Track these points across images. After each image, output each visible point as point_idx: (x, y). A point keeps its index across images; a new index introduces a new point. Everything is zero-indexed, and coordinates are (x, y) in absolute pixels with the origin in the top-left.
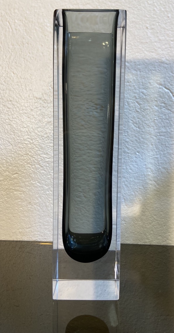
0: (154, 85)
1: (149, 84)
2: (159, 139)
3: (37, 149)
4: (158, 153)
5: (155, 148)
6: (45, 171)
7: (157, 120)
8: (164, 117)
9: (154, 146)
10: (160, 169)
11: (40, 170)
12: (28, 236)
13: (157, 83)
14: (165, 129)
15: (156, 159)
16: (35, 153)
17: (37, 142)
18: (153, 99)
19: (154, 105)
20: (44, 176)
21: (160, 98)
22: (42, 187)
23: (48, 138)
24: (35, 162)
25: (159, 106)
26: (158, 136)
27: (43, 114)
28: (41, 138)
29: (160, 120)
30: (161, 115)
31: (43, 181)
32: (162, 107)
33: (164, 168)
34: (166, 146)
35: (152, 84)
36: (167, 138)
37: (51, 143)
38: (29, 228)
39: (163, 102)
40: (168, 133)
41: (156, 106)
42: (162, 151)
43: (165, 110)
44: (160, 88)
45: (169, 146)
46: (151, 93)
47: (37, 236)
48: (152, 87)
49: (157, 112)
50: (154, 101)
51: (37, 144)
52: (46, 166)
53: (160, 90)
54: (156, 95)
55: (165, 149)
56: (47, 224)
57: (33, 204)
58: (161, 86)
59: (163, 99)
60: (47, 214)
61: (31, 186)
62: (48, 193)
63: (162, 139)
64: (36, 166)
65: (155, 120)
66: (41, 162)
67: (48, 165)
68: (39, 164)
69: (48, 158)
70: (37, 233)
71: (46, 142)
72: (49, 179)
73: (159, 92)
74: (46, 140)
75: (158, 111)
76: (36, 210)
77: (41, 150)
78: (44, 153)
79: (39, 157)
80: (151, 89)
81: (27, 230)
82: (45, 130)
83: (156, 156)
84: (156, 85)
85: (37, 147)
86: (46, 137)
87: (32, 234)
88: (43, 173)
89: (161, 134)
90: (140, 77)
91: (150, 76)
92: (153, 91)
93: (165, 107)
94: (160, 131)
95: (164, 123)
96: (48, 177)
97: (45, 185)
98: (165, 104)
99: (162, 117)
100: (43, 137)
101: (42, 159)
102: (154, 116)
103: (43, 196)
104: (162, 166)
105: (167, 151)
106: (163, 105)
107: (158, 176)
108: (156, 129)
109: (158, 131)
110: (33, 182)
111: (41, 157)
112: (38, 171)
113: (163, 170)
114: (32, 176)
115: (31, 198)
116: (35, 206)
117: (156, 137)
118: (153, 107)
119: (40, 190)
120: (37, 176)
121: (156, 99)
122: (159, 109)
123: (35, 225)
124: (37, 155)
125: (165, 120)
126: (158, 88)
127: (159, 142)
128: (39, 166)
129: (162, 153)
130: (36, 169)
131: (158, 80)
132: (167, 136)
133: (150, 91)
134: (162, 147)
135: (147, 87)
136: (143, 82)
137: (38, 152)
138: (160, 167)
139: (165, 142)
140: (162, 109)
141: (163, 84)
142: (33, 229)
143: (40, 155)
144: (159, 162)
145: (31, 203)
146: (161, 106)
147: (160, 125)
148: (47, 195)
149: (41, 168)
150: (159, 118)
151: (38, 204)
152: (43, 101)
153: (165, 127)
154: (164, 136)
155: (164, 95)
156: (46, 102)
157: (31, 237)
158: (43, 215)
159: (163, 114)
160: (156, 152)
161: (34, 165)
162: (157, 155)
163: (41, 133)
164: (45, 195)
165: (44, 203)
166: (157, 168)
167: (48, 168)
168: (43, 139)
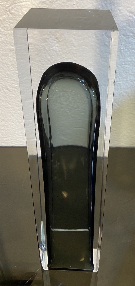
0: (124, 13)
1: (119, 12)
2: (123, 68)
3: (3, 76)
4: (121, 80)
5: (119, 76)
6: (14, 95)
7: (123, 49)
8: (130, 47)
9: (118, 74)
10: (121, 93)
11: (9, 94)
12: (7, 143)
13: (128, 11)
14: (130, 58)
15: (119, 85)
16: (2, 80)
17: (2, 69)
18: (121, 28)
19: (122, 35)
20: (14, 99)
21: (128, 27)
22: (13, 108)
23: (12, 65)
24: (3, 87)
25: (126, 35)
26: (123, 64)
27: (5, 42)
28: (6, 66)
29: (126, 49)
30: (128, 45)
31: (13, 103)
32: (130, 37)
33: (126, 92)
34: (130, 74)
35: (122, 11)
36: (131, 67)
37: (16, 70)
38: (6, 137)
39: (131, 31)
40: (133, 62)
41: (124, 35)
42: (125, 78)
43: (132, 39)
44: (130, 16)
45: (132, 74)
46: (120, 21)
47: (14, 143)
48: (121, 15)
49: (124, 42)
50: (122, 31)
51: (3, 71)
52: (15, 91)
53: (130, 18)
54: (125, 24)
55: (128, 77)
56: (21, 134)
57: (7, 121)
58: (131, 14)
59: (132, 29)
60: (20, 128)
61: (2, 107)
62: (19, 112)
63: (126, 67)
64: (5, 90)
65: (121, 49)
66: (9, 87)
67: (16, 90)
68: (8, 89)
69: (16, 84)
70: (13, 141)
71: (12, 69)
72: (19, 102)
73: (128, 21)
74: (12, 68)
75: (125, 40)
76: (10, 125)
77: (7, 77)
78: (10, 79)
79: (6, 82)
80: (120, 18)
81: (5, 139)
82: (9, 59)
83: (119, 83)
84: (126, 12)
85: (3, 74)
86: (11, 65)
87: (10, 141)
88: (12, 96)
89: (126, 63)
90: (109, 4)
91: (121, 2)
92: (122, 20)
93: (133, 37)
94: (126, 60)
95: (130, 53)
96: (18, 100)
97: (16, 106)
98: (133, 33)
99: (129, 46)
100: (8, 65)
101: (9, 85)
102: (121, 46)
103: (15, 115)
104: (124, 91)
105: (130, 78)
106: (131, 34)
107: (119, 99)
108: (122, 58)
109: (123, 60)
110: (4, 103)
111: (8, 83)
112: (7, 94)
113: (124, 94)
114: (2, 99)
115: (5, 116)
116: (9, 122)
117: (121, 65)
118: (120, 37)
119: (11, 110)
120: (7, 99)
121: (124, 28)
122: (126, 39)
123: (10, 135)
124: (4, 81)
125: (131, 49)
126: (127, 16)
127: (123, 70)
128: (8, 91)
129: (125, 80)
130: (5, 93)
131: (129, 7)
132: (131, 65)
133: (119, 20)
134: (125, 74)
135: (116, 14)
136: (113, 9)
137: (5, 78)
138: (122, 92)
139: (129, 70)
140: (129, 39)
141: (133, 12)
142: (10, 138)
143: (7, 81)
144: (121, 87)
145: (5, 119)
146: (129, 35)
147: (126, 54)
148: (18, 114)
149: (10, 92)
150: (126, 47)
151: (11, 121)
152: (3, 28)
153: (130, 56)
154: (129, 64)
155: (134, 24)
156: (5, 29)
157: (9, 144)
158: (16, 128)
159: (130, 44)
160: (119, 79)
161: (3, 90)
162: (120, 81)
163: (5, 61)
164: (16, 114)
165: (17, 120)
166: (119, 92)
167: (17, 92)
168: (8, 67)
